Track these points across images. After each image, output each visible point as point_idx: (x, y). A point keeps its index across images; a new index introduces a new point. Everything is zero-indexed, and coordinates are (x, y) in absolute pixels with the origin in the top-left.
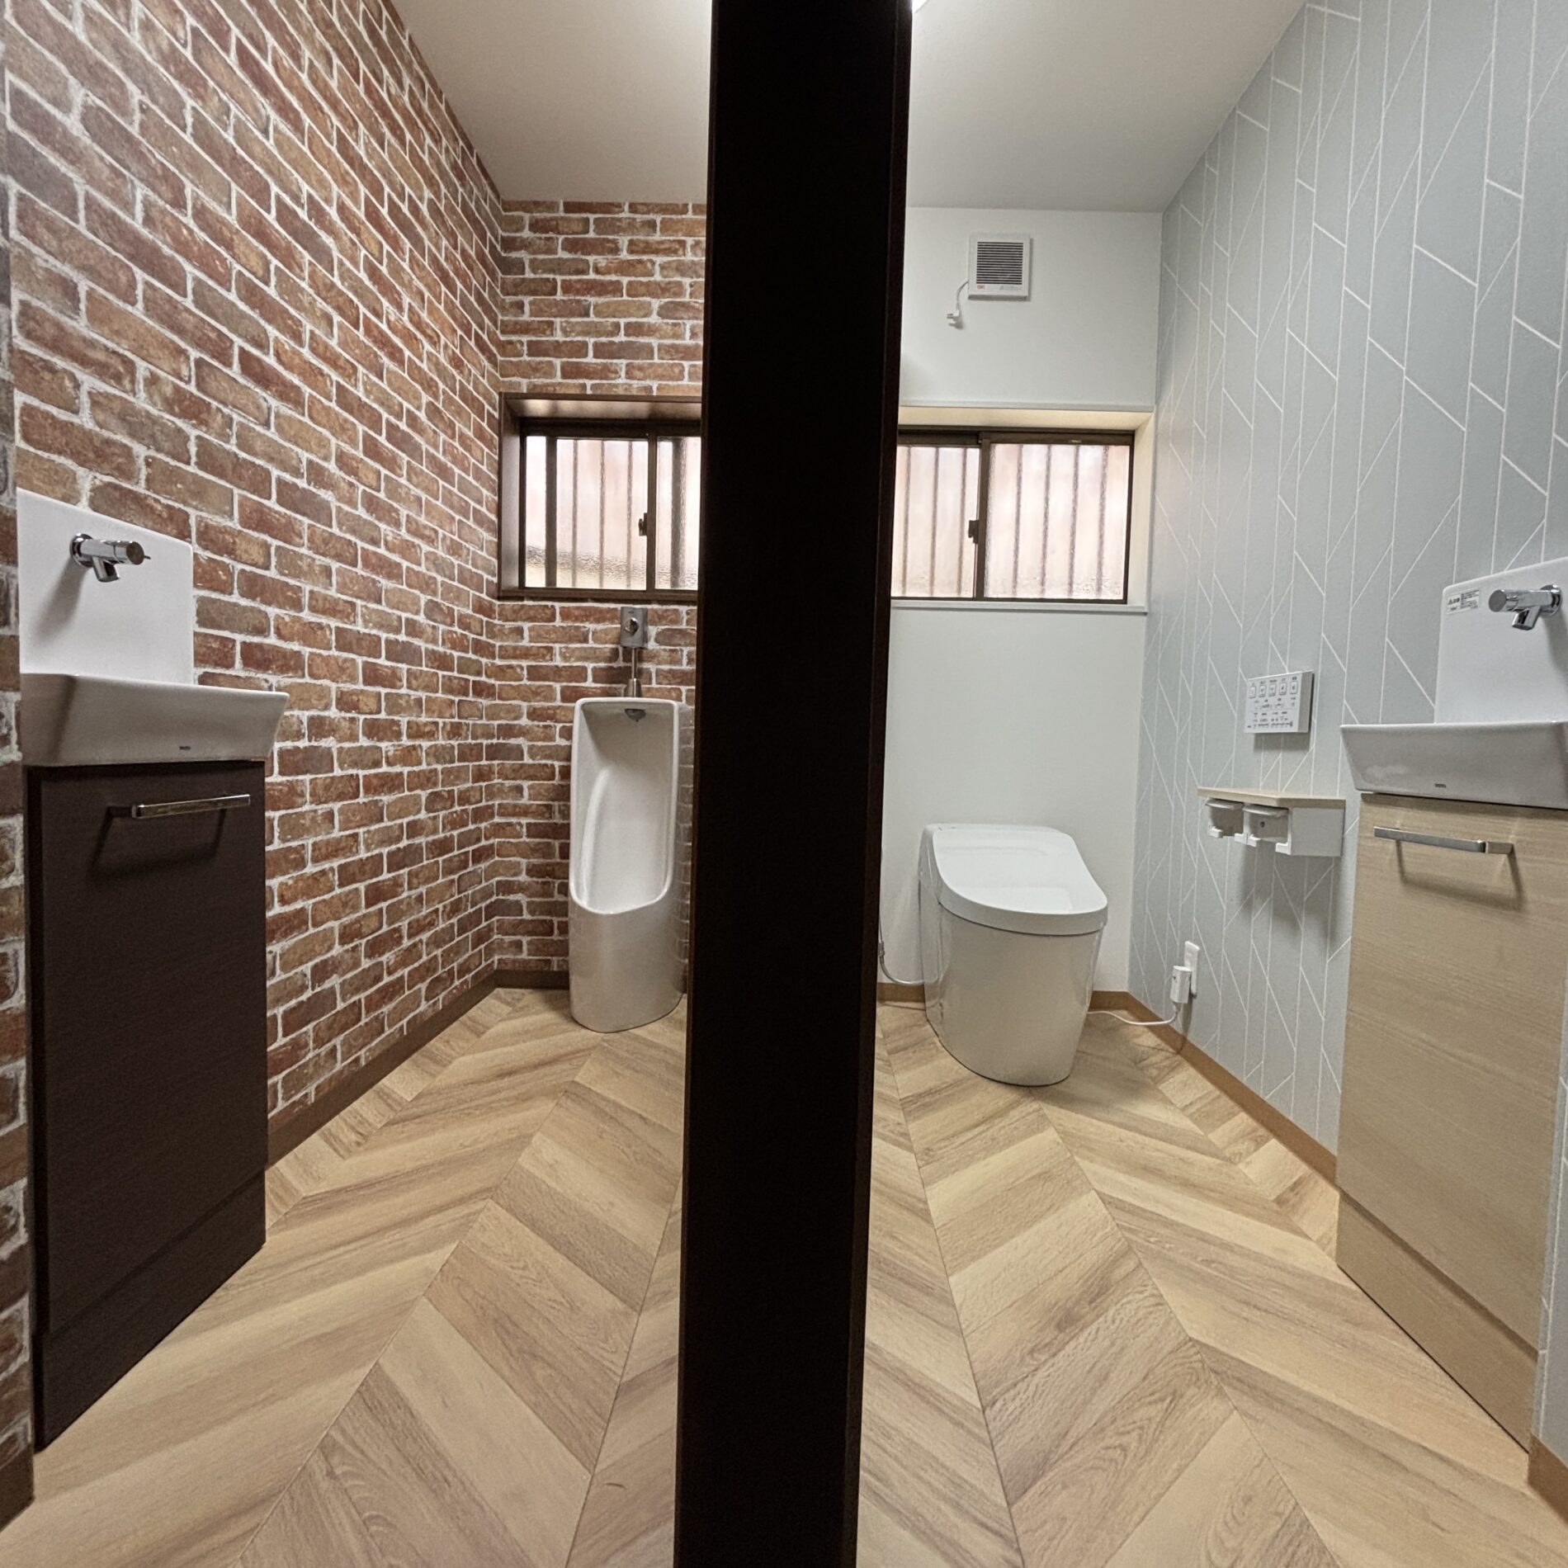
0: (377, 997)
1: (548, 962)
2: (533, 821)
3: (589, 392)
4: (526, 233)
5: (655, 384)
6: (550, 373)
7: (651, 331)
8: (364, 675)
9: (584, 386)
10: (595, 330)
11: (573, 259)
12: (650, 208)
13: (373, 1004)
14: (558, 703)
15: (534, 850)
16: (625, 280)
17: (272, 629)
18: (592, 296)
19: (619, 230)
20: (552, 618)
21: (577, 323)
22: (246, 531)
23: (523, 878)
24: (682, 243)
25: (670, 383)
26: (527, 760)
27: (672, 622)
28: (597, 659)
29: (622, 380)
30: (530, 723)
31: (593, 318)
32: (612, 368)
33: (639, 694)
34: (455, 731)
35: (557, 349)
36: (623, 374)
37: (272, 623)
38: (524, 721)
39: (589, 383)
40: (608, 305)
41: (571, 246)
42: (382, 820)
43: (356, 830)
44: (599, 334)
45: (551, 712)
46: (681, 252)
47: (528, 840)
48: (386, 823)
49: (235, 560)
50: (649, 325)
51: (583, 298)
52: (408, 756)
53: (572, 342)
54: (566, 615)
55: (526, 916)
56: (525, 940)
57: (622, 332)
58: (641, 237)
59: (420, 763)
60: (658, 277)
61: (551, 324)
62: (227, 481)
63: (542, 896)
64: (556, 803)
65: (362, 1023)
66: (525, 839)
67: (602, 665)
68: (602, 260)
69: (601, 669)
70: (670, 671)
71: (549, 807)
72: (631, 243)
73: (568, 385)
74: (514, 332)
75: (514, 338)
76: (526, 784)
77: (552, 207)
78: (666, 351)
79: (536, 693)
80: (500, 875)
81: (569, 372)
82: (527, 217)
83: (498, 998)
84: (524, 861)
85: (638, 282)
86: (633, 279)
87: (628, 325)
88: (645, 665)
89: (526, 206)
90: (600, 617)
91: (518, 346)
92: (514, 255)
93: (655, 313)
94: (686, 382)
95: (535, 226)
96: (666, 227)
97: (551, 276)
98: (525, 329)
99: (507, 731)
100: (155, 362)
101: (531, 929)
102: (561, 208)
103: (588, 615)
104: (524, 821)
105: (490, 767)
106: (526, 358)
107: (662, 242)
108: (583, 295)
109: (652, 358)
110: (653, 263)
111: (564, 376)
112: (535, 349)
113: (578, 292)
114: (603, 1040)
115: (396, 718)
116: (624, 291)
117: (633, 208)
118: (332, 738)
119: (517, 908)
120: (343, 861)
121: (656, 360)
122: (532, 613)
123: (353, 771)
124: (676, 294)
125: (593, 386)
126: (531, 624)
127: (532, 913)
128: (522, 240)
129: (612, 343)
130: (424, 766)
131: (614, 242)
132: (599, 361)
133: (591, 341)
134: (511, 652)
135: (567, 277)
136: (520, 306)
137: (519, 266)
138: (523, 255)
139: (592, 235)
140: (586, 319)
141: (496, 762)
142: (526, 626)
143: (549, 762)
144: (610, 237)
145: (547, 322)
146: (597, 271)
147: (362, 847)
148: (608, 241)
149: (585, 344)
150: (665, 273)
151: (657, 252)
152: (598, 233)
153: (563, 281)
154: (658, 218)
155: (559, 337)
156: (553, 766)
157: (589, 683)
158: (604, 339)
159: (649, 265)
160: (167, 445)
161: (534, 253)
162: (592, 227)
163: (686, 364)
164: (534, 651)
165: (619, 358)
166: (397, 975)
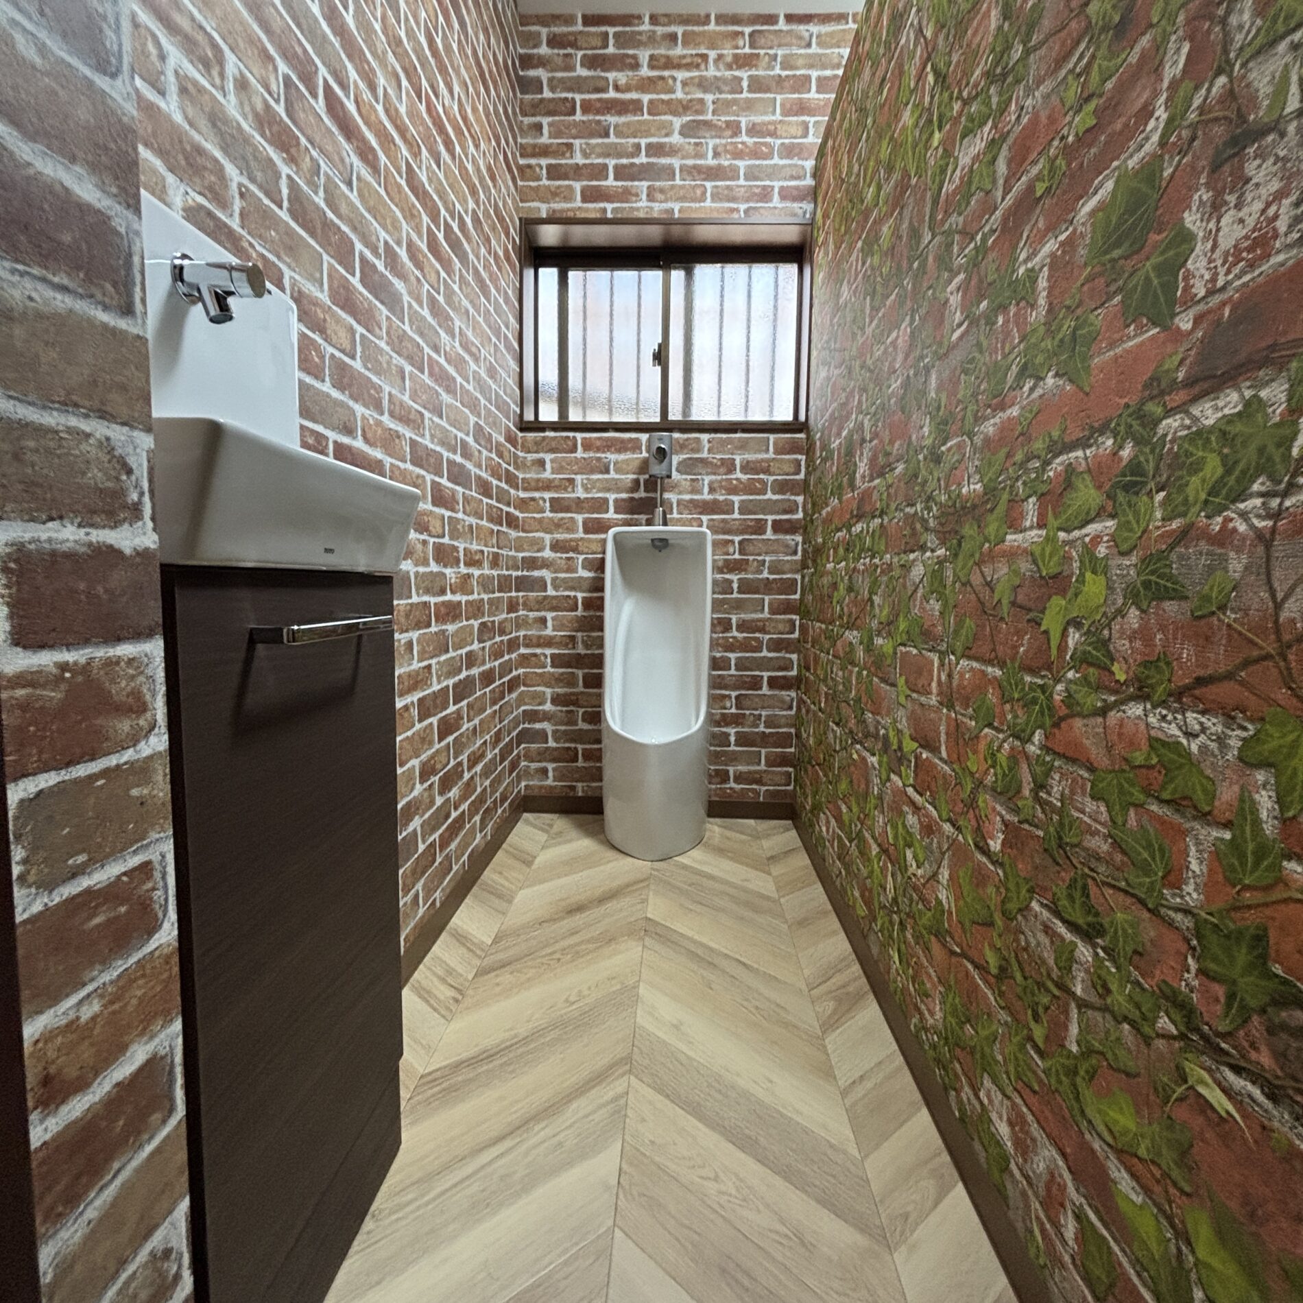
0: (447, 835)
1: (573, 788)
2: (557, 651)
3: (609, 215)
4: (544, 50)
5: (676, 207)
6: (569, 198)
7: (672, 151)
8: (432, 496)
9: (605, 210)
10: (616, 152)
11: (593, 77)
12: (671, 19)
13: (445, 842)
14: (581, 534)
15: (559, 680)
16: (646, 98)
17: (359, 432)
18: (612, 115)
19: (639, 44)
20: (574, 449)
21: (598, 144)
22: (334, 307)
23: (548, 707)
24: (704, 57)
25: (692, 205)
26: (551, 592)
27: (693, 451)
28: (619, 490)
29: (643, 203)
30: (553, 555)
31: (613, 139)
32: (634, 191)
33: (665, 524)
34: (495, 562)
35: (577, 172)
36: (644, 197)
37: (359, 423)
38: (547, 553)
39: (609, 207)
40: (628, 124)
41: (591, 62)
42: (447, 651)
43: (430, 662)
44: (619, 155)
45: (573, 544)
46: (703, 67)
47: (552, 670)
48: (452, 654)
49: (326, 340)
50: (671, 145)
51: (602, 118)
52: (464, 584)
53: (592, 164)
54: (587, 446)
55: (552, 743)
56: (550, 766)
57: (643, 152)
58: (662, 51)
59: (473, 593)
60: (679, 95)
61: (570, 146)
62: (317, 242)
63: (566, 724)
64: (579, 634)
65: (436, 864)
66: (549, 669)
67: (624, 496)
68: (621, 77)
69: (623, 500)
70: (691, 501)
71: (573, 638)
72: (652, 57)
73: (587, 210)
74: (533, 155)
75: (533, 161)
76: (550, 616)
77: (569, 20)
78: (688, 171)
79: (558, 525)
80: (525, 704)
81: (590, 195)
82: (544, 31)
83: (527, 822)
84: (548, 691)
85: (658, 100)
86: (654, 96)
87: (649, 146)
88: (666, 495)
89: (544, 20)
90: (622, 447)
91: (538, 169)
92: (532, 73)
93: (676, 132)
94: (708, 203)
95: (553, 42)
96: (688, 39)
97: (570, 95)
98: (544, 151)
99: (531, 563)
100: (244, 59)
101: (555, 756)
102: (580, 20)
103: (609, 446)
104: (548, 652)
105: (517, 597)
106: (545, 182)
107: (684, 57)
108: (603, 114)
109: (674, 179)
110: (674, 79)
111: (584, 200)
112: (555, 172)
113: (598, 112)
114: (653, 869)
115: (456, 543)
116: (645, 110)
117: (654, 19)
118: (409, 561)
119: (543, 736)
120: (421, 695)
121: (678, 182)
122: (553, 444)
123: (426, 598)
124: (698, 112)
125: (614, 210)
126: (553, 456)
127: (556, 740)
128: (540, 57)
129: (633, 165)
130: (475, 596)
131: (635, 57)
132: (620, 183)
133: (611, 163)
134: (533, 484)
135: (587, 96)
136: (538, 127)
137: (537, 85)
138: (541, 73)
139: (611, 50)
140: (606, 140)
141: (521, 594)
142: (548, 457)
143: (572, 594)
144: (631, 52)
145: (566, 144)
146: (617, 88)
147: (435, 679)
148: (627, 56)
149: (605, 166)
150: (687, 89)
151: (678, 67)
152: (618, 48)
153: (583, 101)
154: (680, 30)
155: (579, 159)
156: (575, 597)
157: (611, 514)
158: (624, 161)
159: (670, 81)
160: (259, 175)
161: (552, 70)
162: (611, 41)
163: (709, 185)
164: (557, 483)
165: (641, 180)
166: (461, 810)
